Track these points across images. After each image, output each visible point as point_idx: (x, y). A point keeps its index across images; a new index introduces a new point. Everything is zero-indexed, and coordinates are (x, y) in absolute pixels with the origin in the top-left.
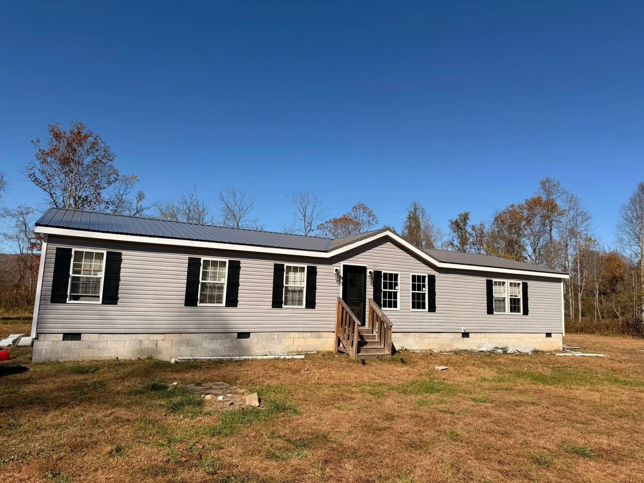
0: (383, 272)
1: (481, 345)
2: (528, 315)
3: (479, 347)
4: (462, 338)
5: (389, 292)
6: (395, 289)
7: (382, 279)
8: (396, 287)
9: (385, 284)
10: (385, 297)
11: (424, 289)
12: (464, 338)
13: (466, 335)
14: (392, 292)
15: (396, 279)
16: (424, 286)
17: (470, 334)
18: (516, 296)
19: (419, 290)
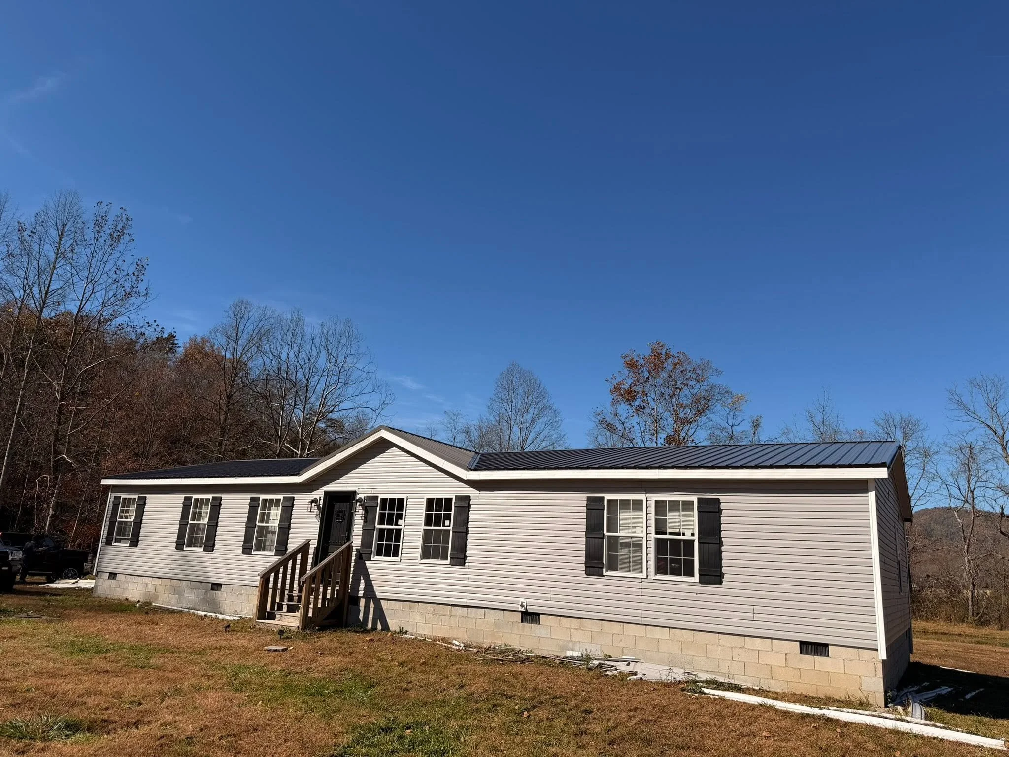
0: (381, 496)
1: (570, 645)
2: (720, 583)
3: (565, 648)
4: (522, 624)
5: (388, 530)
6: (396, 524)
7: (378, 508)
8: (400, 521)
9: (382, 516)
10: (381, 538)
11: (447, 523)
12: (527, 625)
13: (530, 617)
14: (392, 530)
15: (400, 507)
16: (448, 517)
17: (541, 615)
18: (679, 534)
19: (437, 524)
